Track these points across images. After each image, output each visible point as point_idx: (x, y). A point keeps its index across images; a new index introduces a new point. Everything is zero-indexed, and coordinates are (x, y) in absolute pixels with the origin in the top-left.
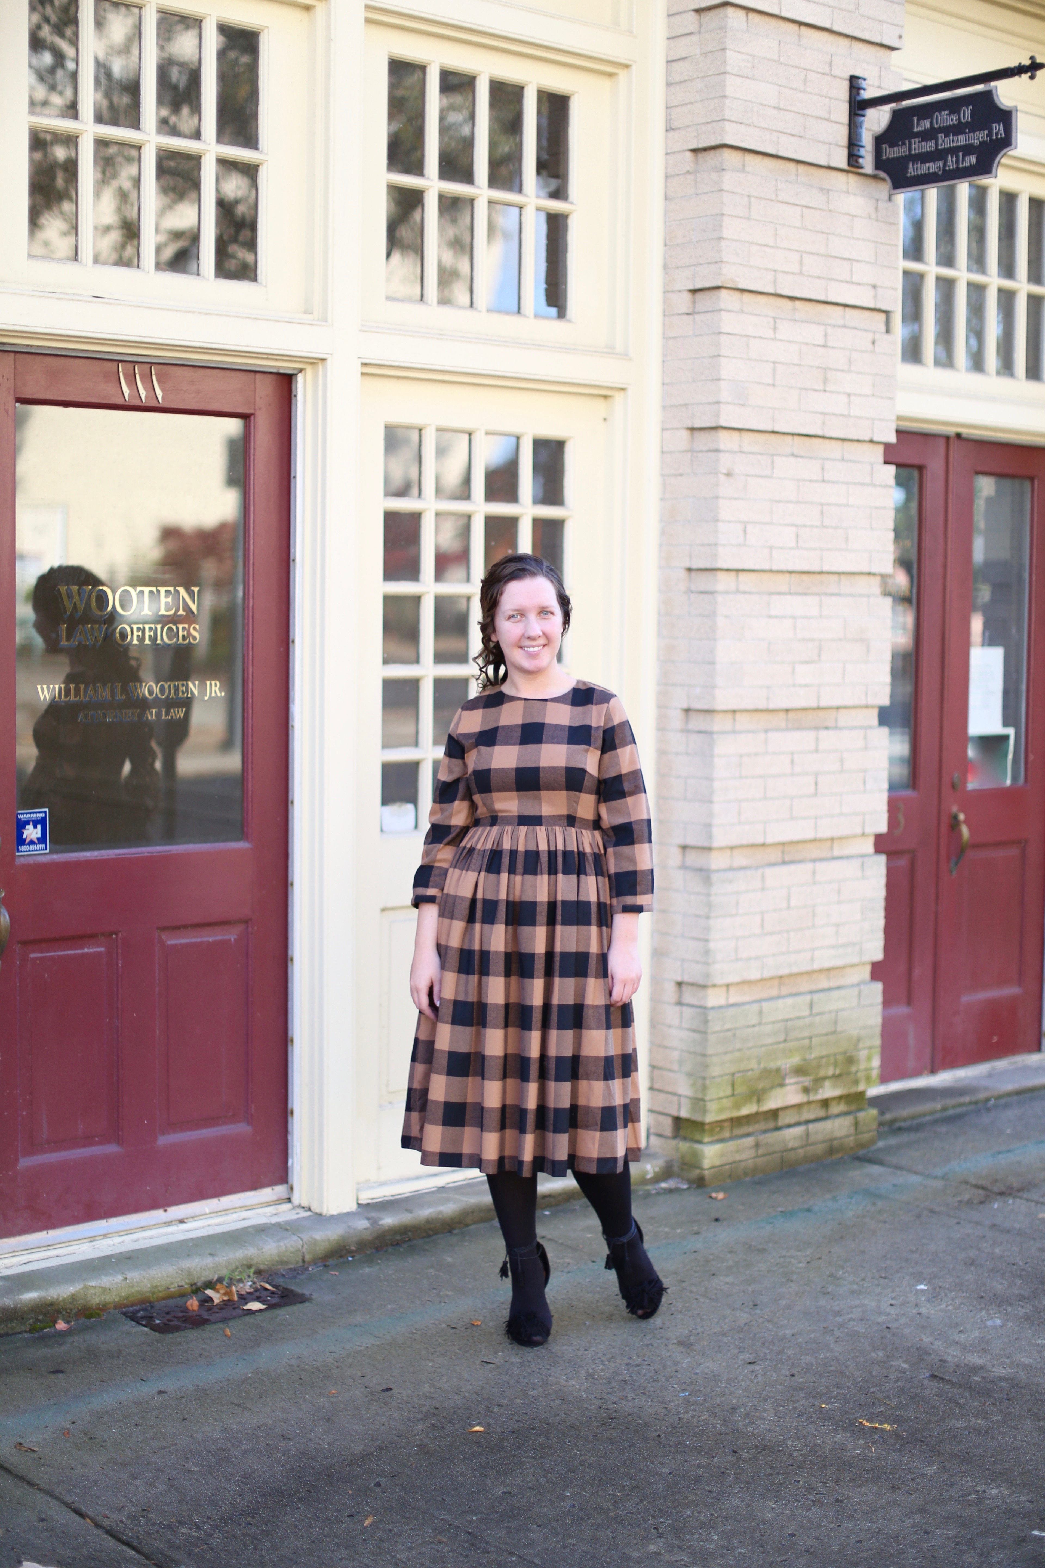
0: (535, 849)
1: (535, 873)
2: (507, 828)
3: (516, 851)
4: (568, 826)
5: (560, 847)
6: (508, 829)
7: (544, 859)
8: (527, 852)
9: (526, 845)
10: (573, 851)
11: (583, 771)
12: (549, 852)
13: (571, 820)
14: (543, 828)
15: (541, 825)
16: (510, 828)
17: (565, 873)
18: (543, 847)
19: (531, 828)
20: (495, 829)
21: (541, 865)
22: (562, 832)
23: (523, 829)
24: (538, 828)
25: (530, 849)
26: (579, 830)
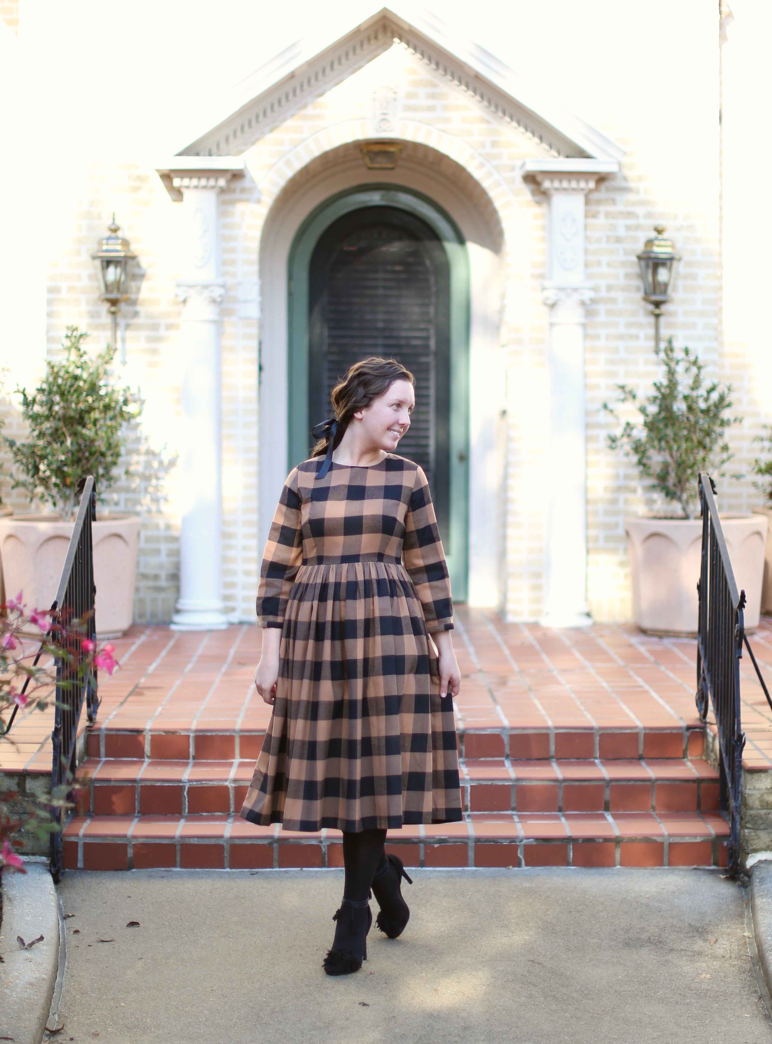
0: (354, 580)
1: (355, 598)
2: (332, 565)
3: (340, 583)
4: (378, 561)
5: (374, 576)
6: (333, 567)
7: (361, 587)
8: (349, 583)
9: (347, 577)
10: (385, 579)
11: (395, 520)
12: (365, 581)
13: (380, 557)
14: (360, 564)
15: (358, 561)
16: (335, 565)
17: (380, 595)
18: (360, 578)
19: (351, 564)
20: (323, 567)
21: (360, 592)
22: (374, 566)
23: (345, 566)
24: (356, 564)
25: (350, 580)
26: (386, 564)
